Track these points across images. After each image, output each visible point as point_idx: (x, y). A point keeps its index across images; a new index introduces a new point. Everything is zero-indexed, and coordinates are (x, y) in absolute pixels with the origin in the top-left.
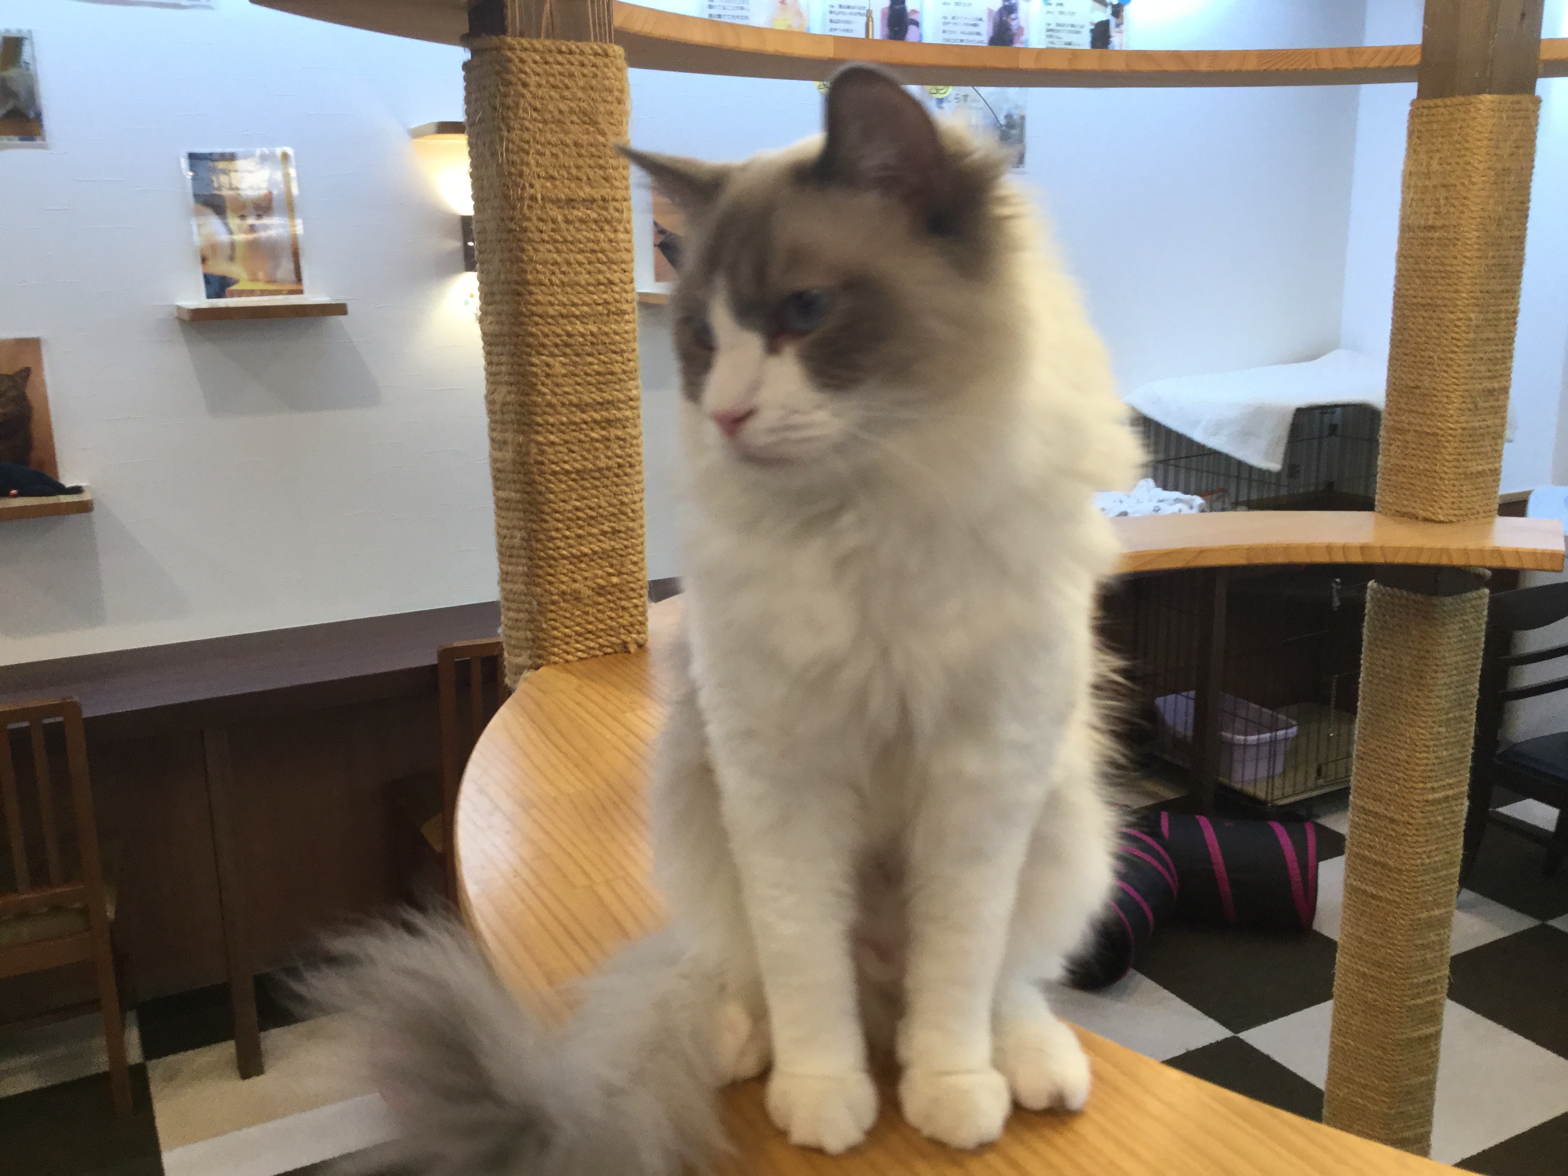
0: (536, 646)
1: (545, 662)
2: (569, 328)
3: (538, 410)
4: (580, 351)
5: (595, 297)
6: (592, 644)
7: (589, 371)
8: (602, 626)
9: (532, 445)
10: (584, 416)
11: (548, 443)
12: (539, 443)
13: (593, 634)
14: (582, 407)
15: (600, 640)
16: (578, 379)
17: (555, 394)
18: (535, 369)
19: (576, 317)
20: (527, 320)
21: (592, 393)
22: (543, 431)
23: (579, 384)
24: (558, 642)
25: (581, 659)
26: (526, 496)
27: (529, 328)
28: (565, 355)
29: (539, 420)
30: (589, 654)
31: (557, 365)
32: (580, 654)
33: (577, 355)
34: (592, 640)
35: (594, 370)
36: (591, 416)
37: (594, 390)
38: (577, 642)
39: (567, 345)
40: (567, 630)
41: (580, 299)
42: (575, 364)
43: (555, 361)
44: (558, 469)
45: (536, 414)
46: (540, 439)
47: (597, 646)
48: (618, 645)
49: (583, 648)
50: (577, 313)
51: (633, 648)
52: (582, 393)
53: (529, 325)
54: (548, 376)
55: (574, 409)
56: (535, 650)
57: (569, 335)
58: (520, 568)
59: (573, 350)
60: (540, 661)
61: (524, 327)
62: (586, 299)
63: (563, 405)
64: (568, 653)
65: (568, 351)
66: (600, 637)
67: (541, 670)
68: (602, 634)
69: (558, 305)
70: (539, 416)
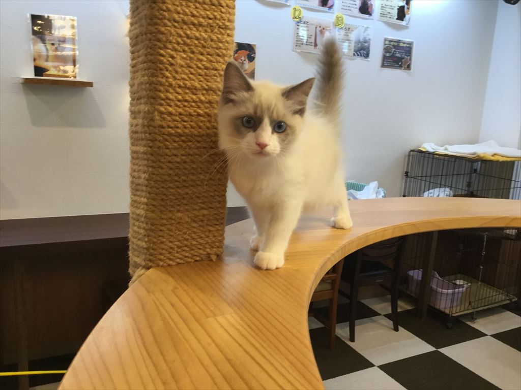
0: (148, 253)
1: (153, 265)
2: (188, 32)
3: (162, 88)
4: (195, 50)
5: (208, 13)
6: (187, 254)
7: (200, 65)
8: (194, 243)
9: (156, 113)
10: (194, 97)
11: (168, 113)
12: (161, 113)
13: (188, 248)
14: (193, 90)
15: (192, 252)
16: (192, 70)
17: (175, 79)
18: (162, 58)
19: (194, 24)
20: (159, 21)
21: (201, 81)
22: (165, 104)
23: (192, 74)
24: (164, 251)
25: (178, 264)
26: (149, 149)
27: (160, 27)
28: (184, 51)
29: (162, 95)
30: (184, 260)
31: (178, 57)
32: (178, 260)
33: (193, 52)
34: (187, 252)
35: (203, 65)
36: (199, 98)
37: (202, 79)
38: (177, 252)
39: (185, 44)
40: (170, 244)
41: (198, 12)
42: (191, 59)
43: (177, 55)
44: (173, 132)
45: (160, 91)
46: (162, 109)
47: (190, 255)
48: (204, 255)
49: (180, 256)
50: (196, 22)
51: (214, 258)
52: (193, 80)
53: (159, 25)
54: (172, 65)
55: (187, 91)
56: (148, 256)
57: (188, 37)
58: (142, 199)
59: (190, 49)
60: (150, 264)
61: (156, 27)
62: (202, 13)
63: (180, 87)
64: (170, 259)
65: (186, 48)
66: (193, 250)
67: (151, 270)
68: (194, 248)
69: (183, 14)
70: (162, 92)
